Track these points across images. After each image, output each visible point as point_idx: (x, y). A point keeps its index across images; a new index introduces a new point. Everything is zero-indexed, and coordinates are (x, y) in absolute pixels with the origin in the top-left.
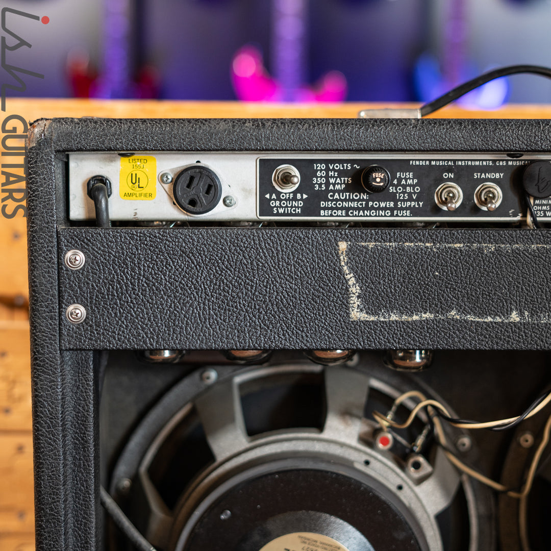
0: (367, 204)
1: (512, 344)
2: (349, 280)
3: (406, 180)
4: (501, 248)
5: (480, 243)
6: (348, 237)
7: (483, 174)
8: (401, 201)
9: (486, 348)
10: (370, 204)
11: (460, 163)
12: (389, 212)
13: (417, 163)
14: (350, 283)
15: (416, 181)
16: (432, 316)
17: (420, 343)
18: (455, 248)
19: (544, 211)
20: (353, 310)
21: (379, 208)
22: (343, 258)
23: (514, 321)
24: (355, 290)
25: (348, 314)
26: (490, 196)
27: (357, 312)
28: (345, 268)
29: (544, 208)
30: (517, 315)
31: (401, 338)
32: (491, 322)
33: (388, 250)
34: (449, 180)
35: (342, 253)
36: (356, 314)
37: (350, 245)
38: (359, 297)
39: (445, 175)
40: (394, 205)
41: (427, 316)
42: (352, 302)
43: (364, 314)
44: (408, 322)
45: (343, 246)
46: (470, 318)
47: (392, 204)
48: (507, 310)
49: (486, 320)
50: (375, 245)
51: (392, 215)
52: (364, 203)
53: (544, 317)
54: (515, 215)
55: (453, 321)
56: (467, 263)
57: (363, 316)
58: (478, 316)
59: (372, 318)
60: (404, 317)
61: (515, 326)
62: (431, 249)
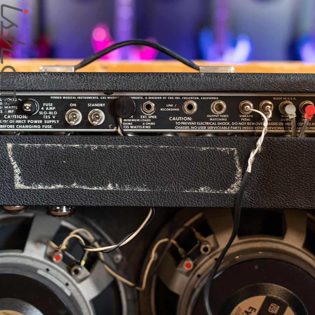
0: (27, 122)
1: (109, 202)
2: (13, 165)
3: (49, 107)
4: (101, 147)
5: (89, 144)
6: (12, 141)
7: (93, 104)
8: (46, 119)
9: (94, 205)
10: (29, 121)
11: (79, 98)
12: (39, 126)
13: (55, 98)
14: (15, 167)
15: (54, 108)
16: (62, 186)
17: (56, 202)
18: (75, 147)
19: (129, 126)
20: (16, 183)
21: (34, 124)
22: (10, 153)
23: (110, 190)
24: (17, 171)
25: (14, 185)
26: (96, 117)
27: (19, 184)
28: (11, 159)
29: (129, 124)
30: (112, 186)
31: (45, 199)
32: (96, 190)
33: (36, 148)
34: (74, 107)
35: (9, 150)
36: (19, 185)
37: (14, 145)
38: (20, 175)
39: (72, 105)
40: (42, 122)
41: (60, 186)
42: (16, 178)
43: (23, 185)
44: (49, 190)
45: (10, 146)
46: (84, 187)
47: (41, 122)
48: (106, 183)
49: (93, 189)
50: (28, 145)
51: (41, 128)
52: (25, 121)
53: (127, 187)
54: (112, 128)
55: (75, 189)
56: (82, 156)
57: (22, 186)
58: (89, 187)
59: (28, 188)
60: (46, 187)
61: (110, 192)
62: (61, 148)
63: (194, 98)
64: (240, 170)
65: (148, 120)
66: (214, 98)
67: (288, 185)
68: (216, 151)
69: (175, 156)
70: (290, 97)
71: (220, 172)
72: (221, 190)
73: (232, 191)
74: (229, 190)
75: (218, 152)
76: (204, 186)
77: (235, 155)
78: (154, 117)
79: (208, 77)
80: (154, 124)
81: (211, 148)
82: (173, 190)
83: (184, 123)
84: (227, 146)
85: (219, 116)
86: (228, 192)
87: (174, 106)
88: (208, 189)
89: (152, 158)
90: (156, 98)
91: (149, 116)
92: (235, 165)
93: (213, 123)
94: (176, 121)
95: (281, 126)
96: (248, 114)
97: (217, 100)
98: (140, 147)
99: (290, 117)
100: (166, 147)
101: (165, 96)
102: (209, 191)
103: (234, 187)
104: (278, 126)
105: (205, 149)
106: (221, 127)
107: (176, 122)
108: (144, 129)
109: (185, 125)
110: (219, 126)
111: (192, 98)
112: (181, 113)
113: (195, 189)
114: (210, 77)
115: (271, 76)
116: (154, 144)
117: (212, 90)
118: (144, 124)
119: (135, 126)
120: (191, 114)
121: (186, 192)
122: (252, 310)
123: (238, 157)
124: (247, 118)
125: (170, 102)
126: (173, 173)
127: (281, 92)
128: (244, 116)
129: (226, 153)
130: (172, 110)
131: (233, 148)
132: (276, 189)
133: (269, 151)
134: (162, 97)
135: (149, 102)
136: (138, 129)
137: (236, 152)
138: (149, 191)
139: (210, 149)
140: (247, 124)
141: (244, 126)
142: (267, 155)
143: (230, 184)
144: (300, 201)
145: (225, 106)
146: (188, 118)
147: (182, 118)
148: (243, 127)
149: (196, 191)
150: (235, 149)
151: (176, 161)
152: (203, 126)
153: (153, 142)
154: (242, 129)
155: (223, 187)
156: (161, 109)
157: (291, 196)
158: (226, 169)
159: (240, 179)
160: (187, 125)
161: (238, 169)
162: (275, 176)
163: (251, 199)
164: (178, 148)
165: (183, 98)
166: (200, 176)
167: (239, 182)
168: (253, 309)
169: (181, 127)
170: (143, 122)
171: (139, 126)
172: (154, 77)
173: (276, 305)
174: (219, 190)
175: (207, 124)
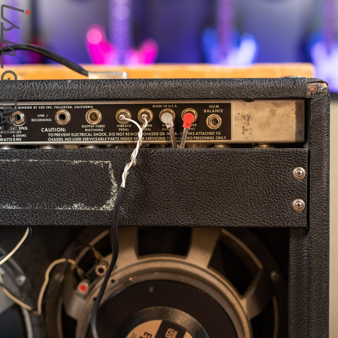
63: (67, 107)
64: (116, 185)
65: (18, 132)
66: (89, 107)
67: (168, 200)
68: (89, 165)
69: (45, 170)
70: (171, 104)
71: (94, 187)
72: (97, 206)
73: (108, 208)
74: (104, 206)
75: (91, 166)
76: (78, 203)
77: (110, 169)
78: (25, 128)
79: (75, 85)
80: (26, 136)
81: (84, 161)
82: (45, 207)
83: (57, 134)
84: (101, 159)
85: (95, 126)
86: (104, 209)
87: (45, 116)
88: (82, 206)
89: (21, 173)
90: (26, 108)
91: (19, 128)
92: (110, 180)
93: (89, 134)
94: (49, 132)
95: (163, 136)
96: (125, 124)
97: (92, 108)
98: (8, 162)
99: (168, 127)
100: (36, 161)
101: (35, 106)
102: (83, 208)
103: (110, 204)
104: (159, 136)
105: (77, 162)
106: (98, 138)
107: (49, 134)
108: (14, 141)
109: (58, 137)
110: (95, 137)
111: (64, 107)
112: (54, 124)
113: (68, 206)
114: (77, 84)
115: (144, 82)
116: (22, 158)
117: (79, 98)
118: (14, 136)
119: (5, 139)
120: (65, 124)
121: (59, 210)
122: (148, 336)
123: (113, 171)
124: (125, 128)
125: (41, 111)
126: (44, 189)
127: (154, 99)
128: (121, 126)
129: (100, 167)
130: (44, 120)
131: (107, 160)
132: (155, 204)
133: (146, 164)
134: (33, 106)
135: (18, 112)
136: (8, 141)
137: (110, 166)
138: (20, 209)
139: (82, 162)
140: (125, 134)
141: (123, 136)
142: (144, 168)
143: (105, 200)
144: (182, 217)
145: (100, 115)
146: (62, 129)
147: (55, 129)
148: (121, 138)
149: (69, 208)
150: (109, 162)
151: (46, 175)
152: (77, 137)
153: (21, 156)
154: (120, 140)
155: (98, 203)
156: (32, 120)
157: (171, 213)
158: (101, 183)
159: (116, 194)
160: (61, 137)
161: (114, 183)
162: (153, 191)
163: (128, 216)
164: (48, 162)
165: (55, 107)
166: (74, 192)
167: (115, 198)
168: (148, 334)
169: (55, 138)
170: (13, 134)
171: (9, 138)
172: (17, 86)
173: (174, 330)
174: (94, 206)
175: (82, 135)
